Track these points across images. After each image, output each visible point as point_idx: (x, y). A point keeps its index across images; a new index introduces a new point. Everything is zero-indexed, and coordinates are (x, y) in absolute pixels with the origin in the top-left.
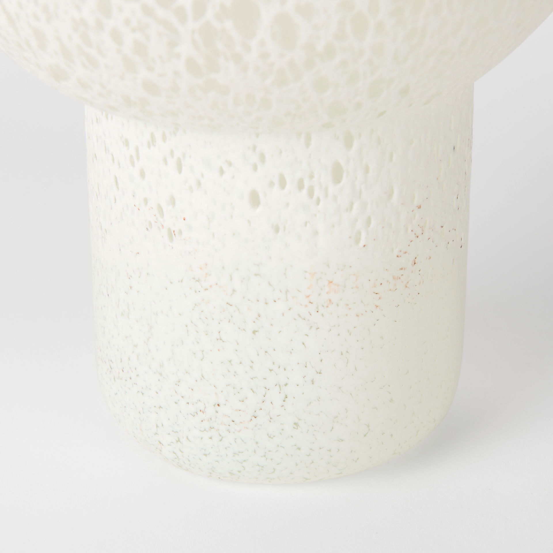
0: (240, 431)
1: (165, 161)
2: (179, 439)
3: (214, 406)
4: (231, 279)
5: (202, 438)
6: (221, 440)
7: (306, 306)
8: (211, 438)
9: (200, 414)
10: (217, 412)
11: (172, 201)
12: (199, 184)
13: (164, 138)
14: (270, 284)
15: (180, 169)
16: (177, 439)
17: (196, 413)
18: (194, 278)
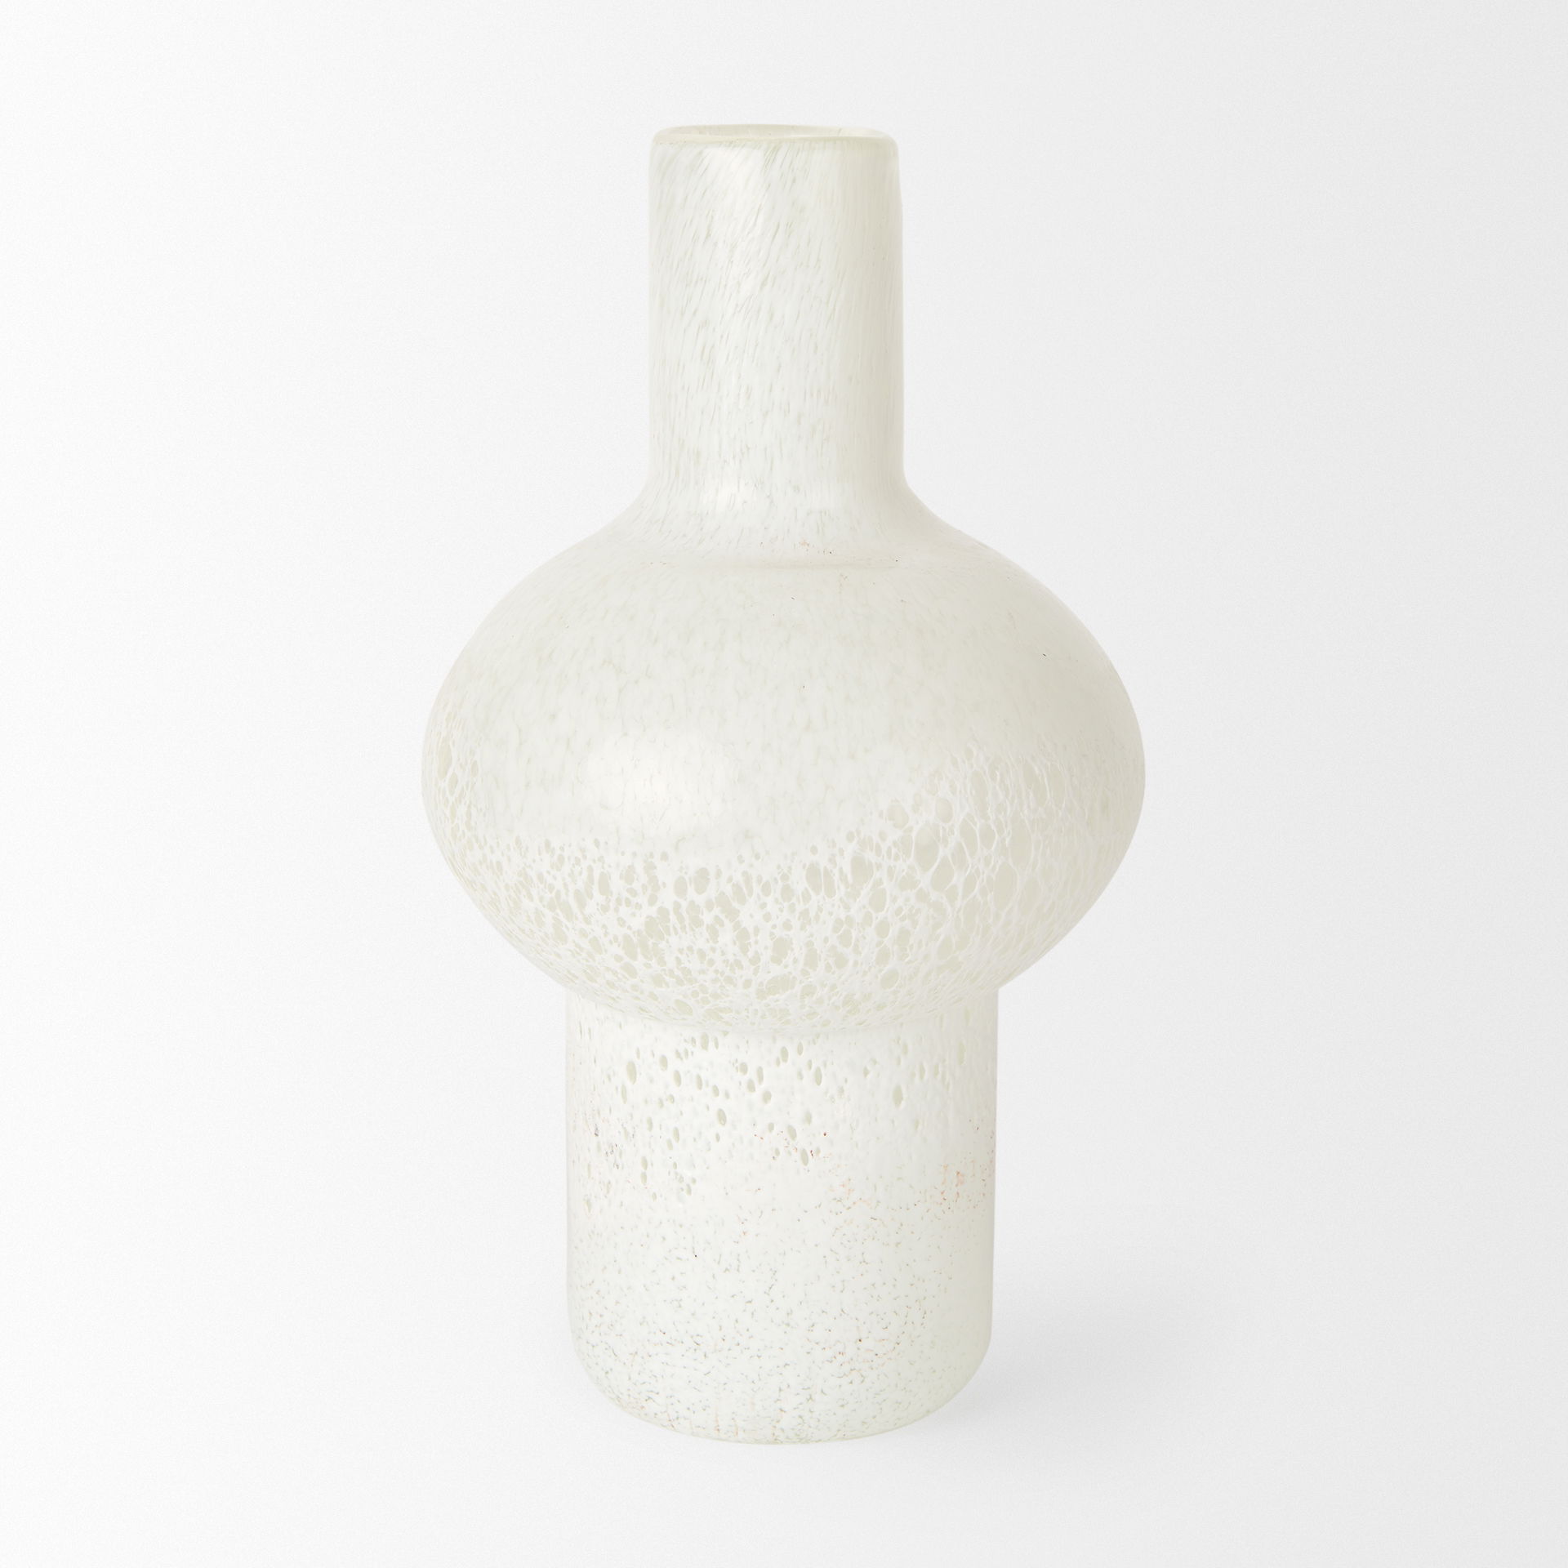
0: (883, 1364)
1: (800, 1076)
2: (811, 1395)
3: (856, 1342)
4: (875, 1190)
5: (840, 1386)
6: (862, 1382)
7: (941, 1204)
8: (851, 1383)
9: (840, 1357)
10: (858, 1349)
11: (808, 1118)
12: (841, 1091)
13: (800, 1051)
14: (911, 1187)
15: (818, 1079)
16: (808, 1397)
17: (835, 1357)
18: (835, 1199)
